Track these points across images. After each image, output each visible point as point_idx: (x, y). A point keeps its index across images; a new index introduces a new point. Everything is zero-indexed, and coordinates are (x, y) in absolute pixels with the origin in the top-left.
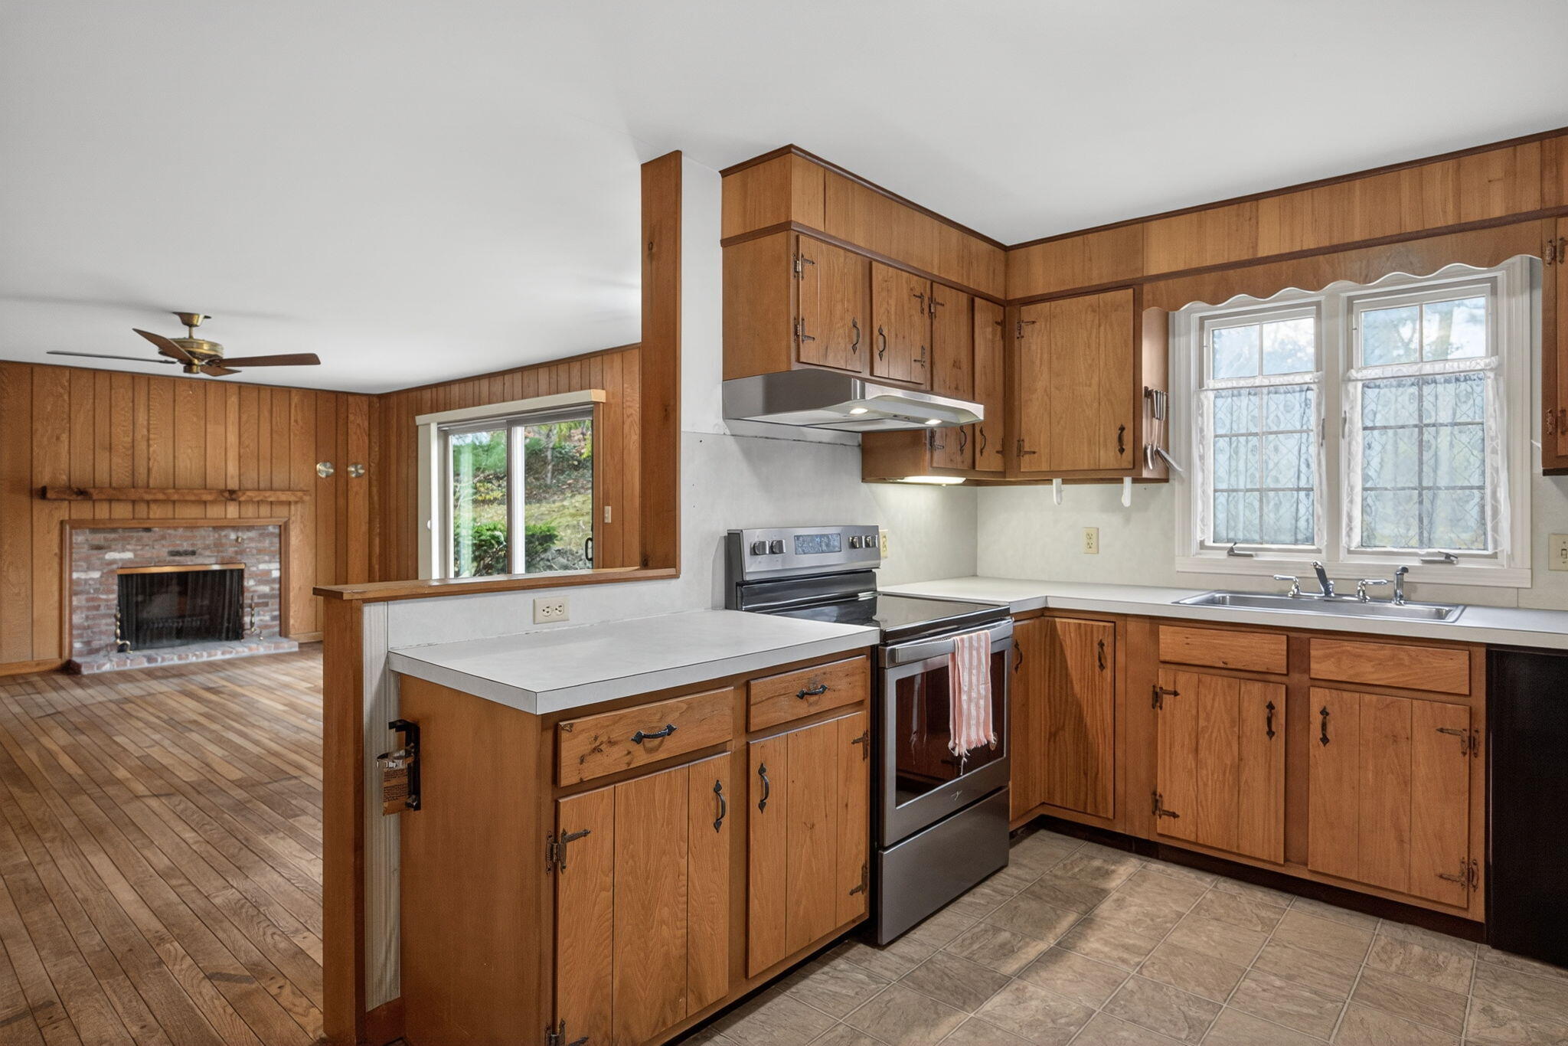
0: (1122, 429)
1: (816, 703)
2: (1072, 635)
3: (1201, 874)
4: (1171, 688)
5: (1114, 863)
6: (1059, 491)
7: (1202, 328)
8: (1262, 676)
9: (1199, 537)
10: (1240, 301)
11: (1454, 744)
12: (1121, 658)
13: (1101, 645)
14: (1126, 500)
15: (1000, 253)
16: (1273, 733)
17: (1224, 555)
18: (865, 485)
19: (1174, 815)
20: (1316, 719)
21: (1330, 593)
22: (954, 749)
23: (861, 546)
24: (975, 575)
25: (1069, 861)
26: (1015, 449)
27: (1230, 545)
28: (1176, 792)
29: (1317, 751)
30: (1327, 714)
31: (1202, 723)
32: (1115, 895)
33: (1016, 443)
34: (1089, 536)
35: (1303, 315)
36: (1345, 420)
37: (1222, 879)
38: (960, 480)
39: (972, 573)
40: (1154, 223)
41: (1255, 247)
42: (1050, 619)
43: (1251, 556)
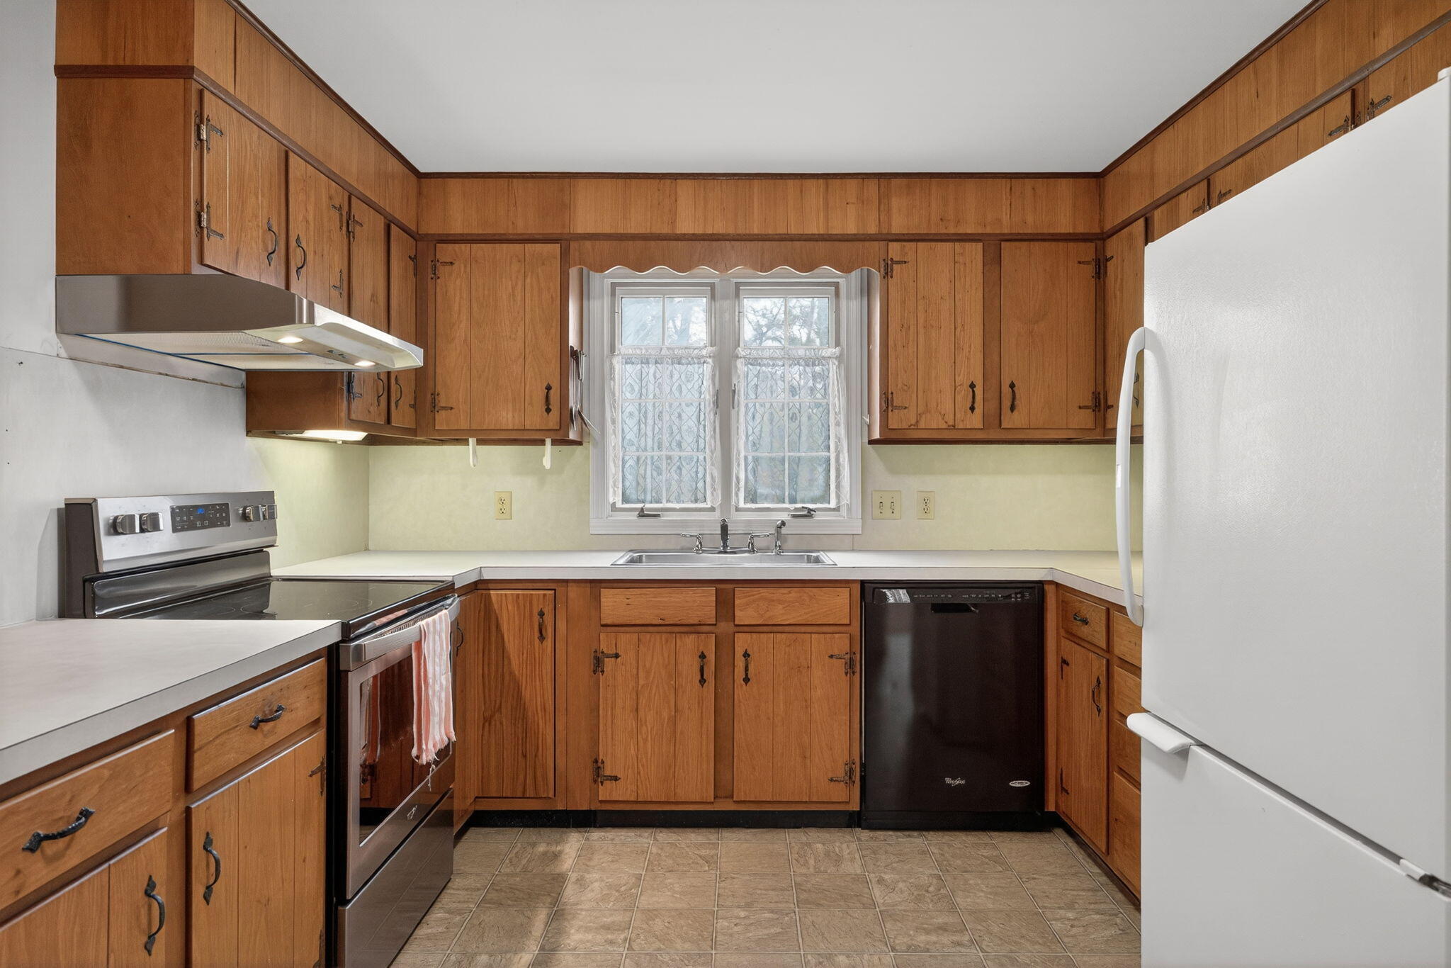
0: (549, 388)
1: (272, 732)
2: (510, 608)
3: (639, 831)
4: (613, 652)
5: (558, 843)
6: (475, 452)
7: (613, 294)
8: (693, 628)
9: (611, 501)
10: (660, 273)
11: (840, 665)
12: (561, 626)
13: (541, 614)
14: (547, 462)
15: (413, 178)
16: (705, 681)
17: (633, 516)
18: (249, 439)
19: (616, 779)
20: (740, 662)
21: (727, 546)
22: (418, 757)
23: (257, 518)
24: (367, 549)
25: (513, 855)
26: (428, 404)
27: (640, 506)
28: (617, 756)
29: (741, 691)
30: (749, 656)
31: (641, 682)
32: (573, 876)
33: (429, 396)
34: (502, 501)
35: (699, 294)
36: (734, 391)
37: (658, 830)
38: (359, 435)
39: (363, 547)
40: (581, 183)
41: (673, 222)
42: (484, 592)
43: (658, 515)
